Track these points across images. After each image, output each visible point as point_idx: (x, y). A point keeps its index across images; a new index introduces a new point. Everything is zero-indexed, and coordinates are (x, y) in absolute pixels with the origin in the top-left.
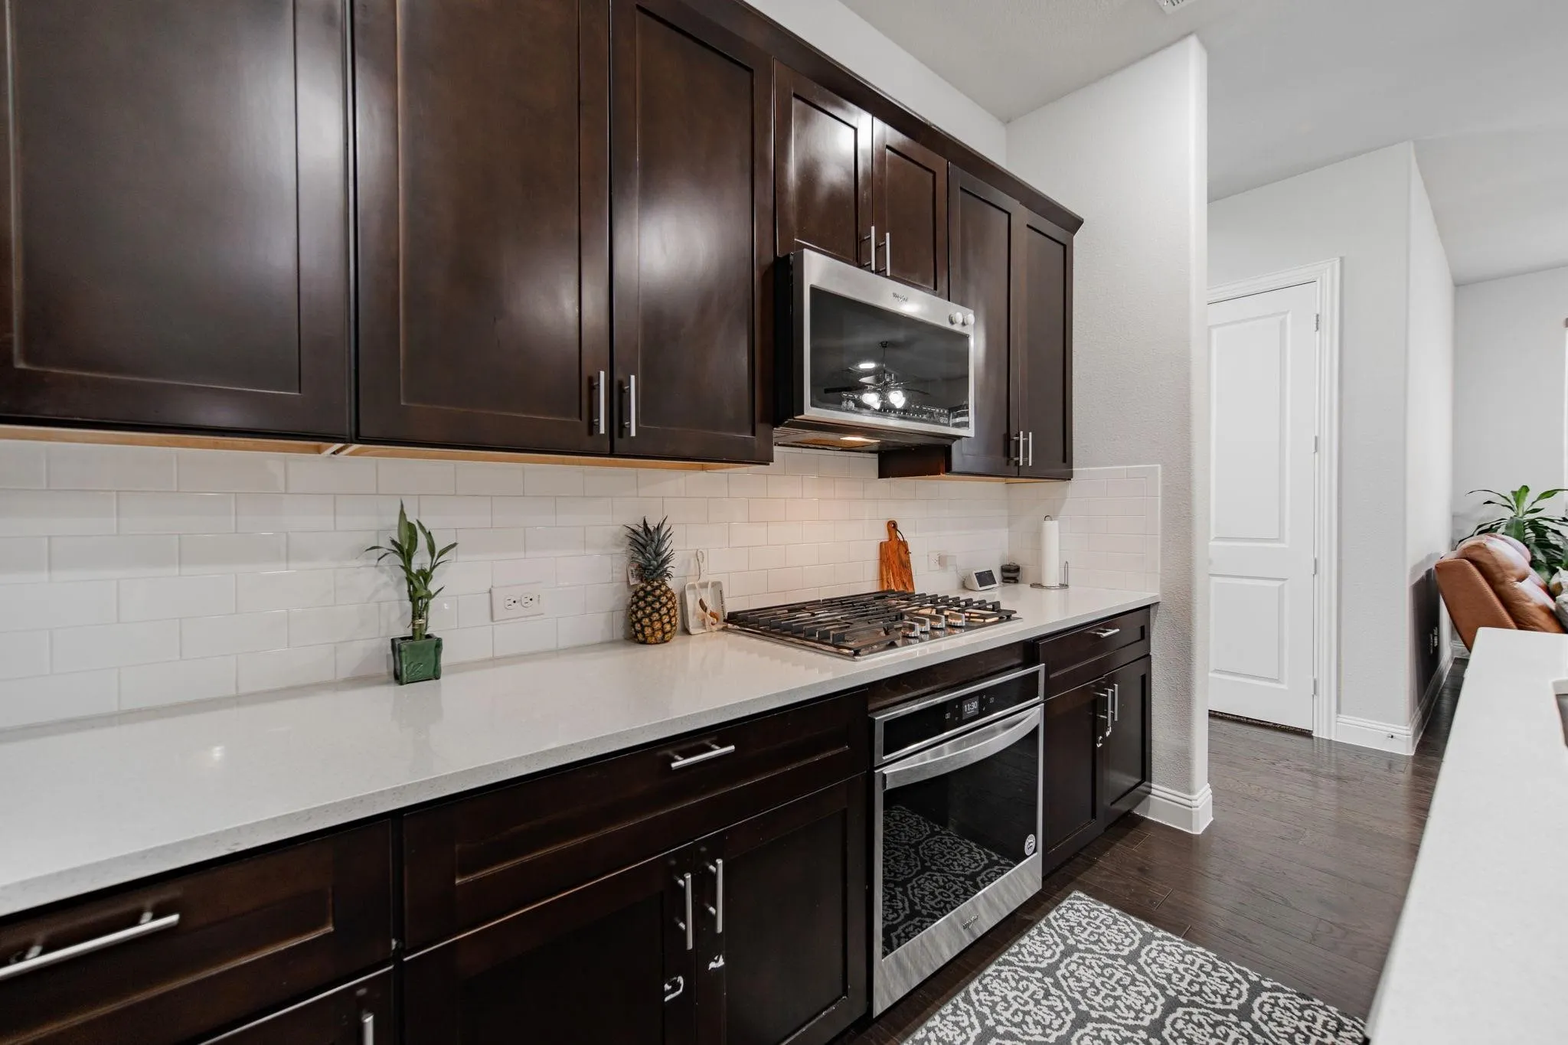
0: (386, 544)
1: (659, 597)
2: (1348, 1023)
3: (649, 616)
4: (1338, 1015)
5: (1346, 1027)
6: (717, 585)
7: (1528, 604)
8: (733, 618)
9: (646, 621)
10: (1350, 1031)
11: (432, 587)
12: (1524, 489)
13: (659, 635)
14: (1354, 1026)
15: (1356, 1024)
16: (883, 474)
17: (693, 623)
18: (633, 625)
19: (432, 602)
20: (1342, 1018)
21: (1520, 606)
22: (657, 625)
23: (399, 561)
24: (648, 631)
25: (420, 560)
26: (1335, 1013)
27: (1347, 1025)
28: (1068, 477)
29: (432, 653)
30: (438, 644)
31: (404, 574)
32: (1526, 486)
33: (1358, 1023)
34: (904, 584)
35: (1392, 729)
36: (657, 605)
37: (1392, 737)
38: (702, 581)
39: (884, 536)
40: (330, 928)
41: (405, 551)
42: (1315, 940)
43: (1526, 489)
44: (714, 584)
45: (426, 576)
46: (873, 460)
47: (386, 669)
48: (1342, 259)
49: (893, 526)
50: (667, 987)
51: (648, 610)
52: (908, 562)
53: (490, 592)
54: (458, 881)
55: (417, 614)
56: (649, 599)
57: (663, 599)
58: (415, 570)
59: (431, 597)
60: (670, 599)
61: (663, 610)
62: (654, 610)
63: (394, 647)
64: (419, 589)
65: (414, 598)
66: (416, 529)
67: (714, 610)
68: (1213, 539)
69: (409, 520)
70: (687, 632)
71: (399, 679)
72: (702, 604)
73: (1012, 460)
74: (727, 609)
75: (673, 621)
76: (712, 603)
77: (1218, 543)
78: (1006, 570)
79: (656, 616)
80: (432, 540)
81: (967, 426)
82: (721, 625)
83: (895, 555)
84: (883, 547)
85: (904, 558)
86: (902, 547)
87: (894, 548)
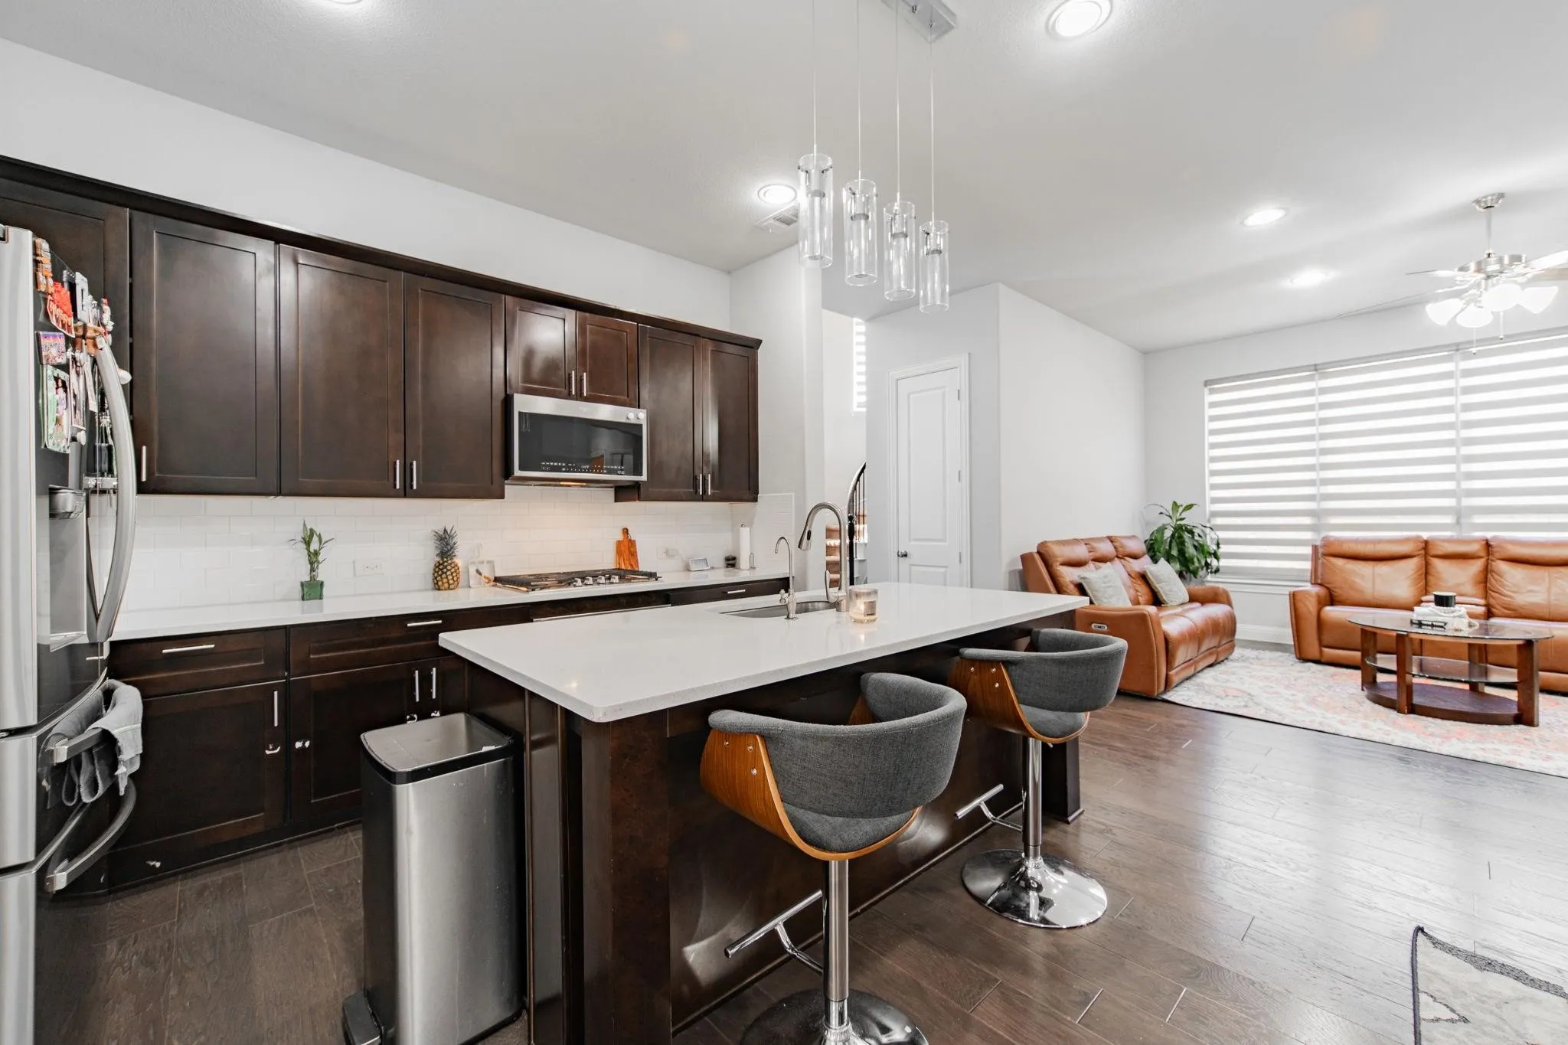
0: (299, 538)
1: (446, 566)
3: (441, 575)
6: (490, 562)
8: (497, 580)
9: (439, 578)
11: (320, 558)
13: (446, 585)
16: (617, 499)
17: (473, 582)
18: (436, 578)
19: (320, 566)
22: (445, 580)
23: (304, 546)
24: (440, 583)
25: (314, 546)
28: (755, 500)
29: (319, 587)
30: (322, 584)
31: (306, 552)
34: (631, 565)
36: (445, 570)
38: (480, 559)
39: (620, 537)
40: (263, 663)
41: (308, 543)
44: (488, 562)
45: (316, 553)
46: (611, 493)
47: (299, 595)
48: (969, 354)
49: (626, 531)
50: (408, 717)
51: (440, 573)
52: (636, 552)
53: (354, 562)
54: (311, 656)
55: (312, 570)
56: (441, 567)
57: (449, 567)
58: (312, 550)
59: (319, 563)
60: (454, 567)
61: (449, 573)
62: (443, 573)
63: (302, 585)
64: (313, 559)
65: (312, 563)
66: (312, 531)
67: (487, 575)
68: (910, 541)
69: (309, 527)
70: (470, 587)
71: (303, 599)
72: (478, 572)
73: (697, 492)
74: (497, 575)
75: (455, 579)
76: (486, 571)
77: (912, 543)
78: (727, 559)
79: (444, 576)
80: (320, 537)
81: (641, 474)
82: (492, 583)
83: (627, 547)
84: (619, 543)
85: (632, 549)
86: (632, 544)
87: (626, 543)
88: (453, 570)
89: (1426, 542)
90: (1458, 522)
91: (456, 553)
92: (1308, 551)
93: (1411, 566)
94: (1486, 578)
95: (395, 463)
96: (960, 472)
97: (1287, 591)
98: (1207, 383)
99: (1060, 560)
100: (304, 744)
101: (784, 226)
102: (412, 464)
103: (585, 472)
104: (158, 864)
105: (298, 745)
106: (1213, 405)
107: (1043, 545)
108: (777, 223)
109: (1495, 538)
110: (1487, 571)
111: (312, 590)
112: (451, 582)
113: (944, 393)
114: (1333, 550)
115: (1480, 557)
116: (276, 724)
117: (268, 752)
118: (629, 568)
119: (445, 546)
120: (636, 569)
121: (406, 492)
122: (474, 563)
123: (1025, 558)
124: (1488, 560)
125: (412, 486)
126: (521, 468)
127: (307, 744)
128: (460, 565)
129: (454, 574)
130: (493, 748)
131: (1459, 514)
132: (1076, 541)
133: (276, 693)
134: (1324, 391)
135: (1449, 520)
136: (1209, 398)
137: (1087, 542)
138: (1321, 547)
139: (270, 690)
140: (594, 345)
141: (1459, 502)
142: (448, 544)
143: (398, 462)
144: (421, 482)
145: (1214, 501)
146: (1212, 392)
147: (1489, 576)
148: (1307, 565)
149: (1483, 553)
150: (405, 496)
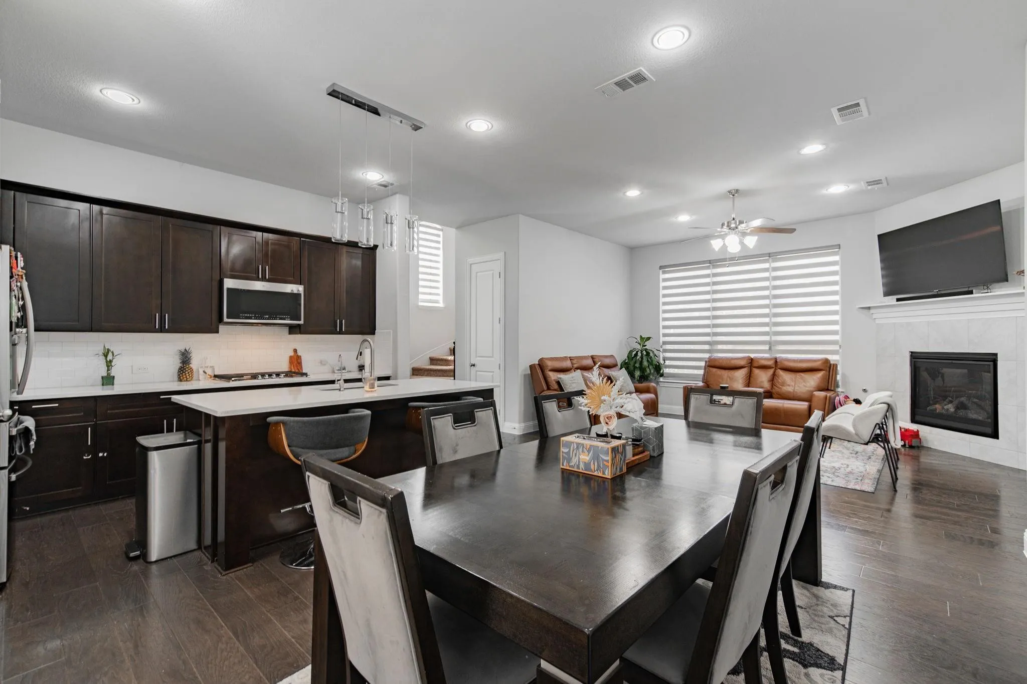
0: (101, 353)
1: (185, 369)
3: (182, 374)
6: (212, 367)
8: (216, 376)
9: (181, 375)
11: (113, 364)
13: (185, 379)
16: (290, 333)
17: (201, 377)
18: (179, 375)
19: (113, 368)
22: (184, 376)
23: (104, 358)
24: (182, 378)
25: (110, 357)
28: (374, 333)
29: (112, 379)
30: (114, 377)
31: (105, 361)
34: (298, 369)
36: (185, 371)
38: (206, 365)
39: (292, 354)
40: (83, 414)
41: (106, 356)
44: (211, 367)
45: (111, 361)
46: (287, 329)
47: (100, 383)
48: (505, 253)
49: (295, 351)
51: (182, 372)
52: (301, 362)
53: (132, 366)
54: (108, 412)
55: (108, 370)
56: (182, 369)
57: (187, 369)
58: (108, 360)
59: (112, 366)
60: (190, 369)
61: (187, 372)
62: (183, 372)
63: (103, 378)
64: (109, 364)
65: (108, 366)
66: (108, 350)
67: (210, 374)
68: (476, 357)
69: (107, 348)
70: (199, 380)
71: (103, 385)
72: (204, 372)
73: (336, 330)
74: (216, 374)
75: (191, 375)
76: (209, 372)
77: (478, 358)
78: (359, 367)
79: (184, 374)
80: (113, 353)
81: (300, 320)
82: (213, 378)
83: (296, 360)
84: (291, 357)
85: (299, 361)
86: (299, 358)
87: (295, 357)
88: (189, 371)
89: (752, 359)
90: (770, 348)
91: (192, 362)
92: (703, 364)
93: (744, 372)
94: (773, 378)
95: (156, 315)
96: (500, 318)
97: (682, 386)
98: (661, 268)
99: (550, 368)
100: (103, 454)
101: (383, 188)
102: (165, 316)
103: (266, 319)
104: (28, 509)
105: (101, 455)
106: (665, 280)
107: (541, 360)
108: (379, 187)
109: (779, 357)
110: (774, 375)
111: (108, 380)
112: (188, 377)
113: (493, 274)
114: (712, 364)
115: (773, 368)
116: (89, 444)
117: (85, 458)
118: (297, 371)
119: (185, 358)
120: (301, 371)
121: (162, 330)
122: (202, 367)
123: (531, 367)
124: (775, 369)
125: (165, 327)
126: (228, 317)
127: (105, 454)
128: (193, 368)
129: (190, 373)
130: (192, 441)
132: (565, 358)
133: (89, 429)
134: (715, 275)
135: (767, 347)
136: (662, 276)
137: (571, 359)
138: (708, 362)
139: (86, 428)
140: (274, 251)
141: (770, 338)
142: (186, 357)
143: (157, 314)
144: (170, 325)
145: (665, 335)
146: (664, 272)
147: (775, 377)
148: (701, 372)
149: (774, 366)
150: (161, 331)
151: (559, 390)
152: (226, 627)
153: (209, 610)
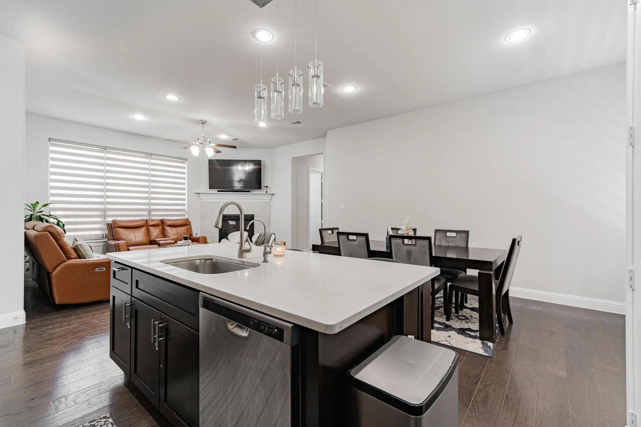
2: (95, 423)
4: (90, 424)
5: (95, 425)
7: (68, 247)
10: (98, 425)
12: (37, 203)
14: (97, 422)
15: (97, 421)
20: (92, 424)
21: (66, 248)
26: (88, 424)
27: (96, 424)
32: (38, 202)
33: (98, 420)
35: (15, 315)
37: (16, 318)
42: (76, 402)
43: (38, 203)
89: (146, 221)
90: (149, 214)
93: (143, 230)
94: (163, 232)
98: (50, 140)
109: (163, 219)
110: (163, 229)
114: (118, 225)
115: (160, 225)
124: (162, 226)
131: (150, 211)
135: (144, 213)
138: (113, 224)
141: (149, 207)
147: (164, 231)
149: (161, 224)
151: (78, 257)
152: (477, 387)
153: (473, 404)
